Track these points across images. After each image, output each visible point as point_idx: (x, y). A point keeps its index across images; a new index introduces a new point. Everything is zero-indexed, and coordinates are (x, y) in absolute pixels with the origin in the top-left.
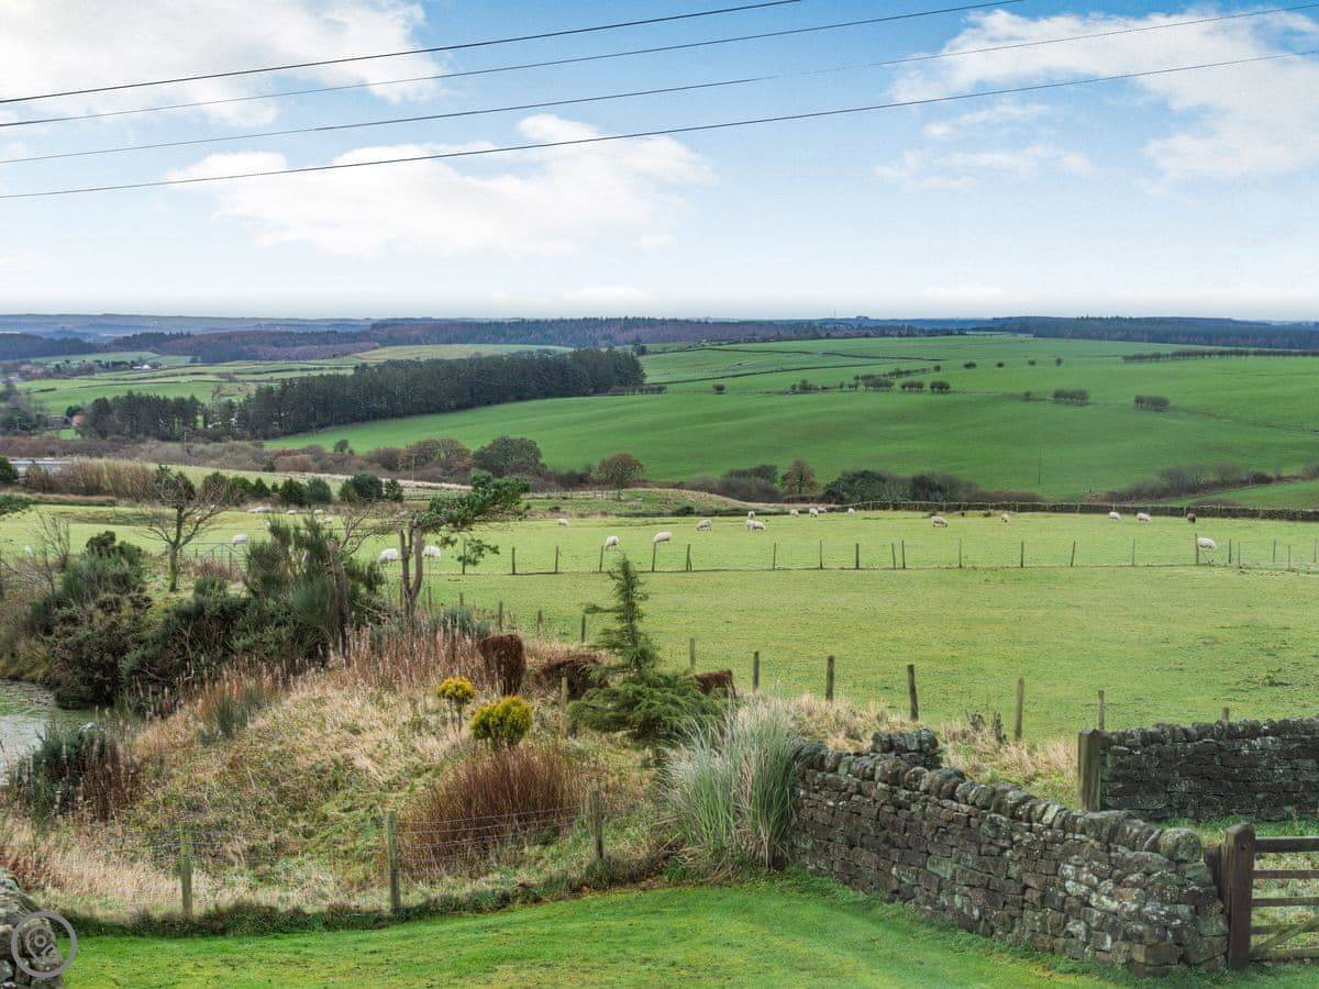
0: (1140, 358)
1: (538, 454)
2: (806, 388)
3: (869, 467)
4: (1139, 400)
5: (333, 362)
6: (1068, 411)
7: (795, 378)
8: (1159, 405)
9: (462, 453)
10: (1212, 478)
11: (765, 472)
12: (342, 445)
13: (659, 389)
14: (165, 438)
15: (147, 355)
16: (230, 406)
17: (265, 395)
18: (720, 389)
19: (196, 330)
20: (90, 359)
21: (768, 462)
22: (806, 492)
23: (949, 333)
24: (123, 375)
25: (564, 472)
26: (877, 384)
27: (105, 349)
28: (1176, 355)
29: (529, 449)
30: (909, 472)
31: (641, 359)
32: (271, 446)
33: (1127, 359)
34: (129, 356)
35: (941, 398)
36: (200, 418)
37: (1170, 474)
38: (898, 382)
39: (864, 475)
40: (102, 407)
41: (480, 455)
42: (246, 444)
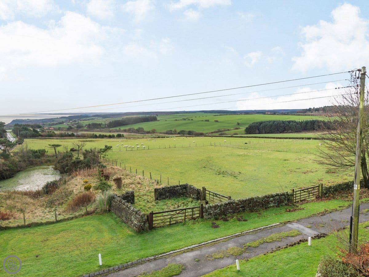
0: (215, 116)
1: (143, 129)
2: (176, 120)
3: (183, 130)
4: (215, 121)
5: (120, 118)
6: (207, 122)
7: (175, 119)
8: (217, 121)
9: (134, 129)
10: (223, 130)
11: (171, 131)
12: (120, 129)
13: (159, 121)
14: (98, 128)
15: (96, 117)
16: (106, 124)
17: (110, 123)
18: (166, 120)
19: (103, 114)
20: (89, 118)
21: (171, 129)
22: (176, 133)
23: (194, 113)
24: (93, 120)
25: (147, 131)
26: (184, 119)
27: (91, 117)
28: (219, 115)
29: (142, 129)
30: (188, 130)
31: (157, 117)
32: (111, 129)
33: (214, 116)
34: (95, 118)
35: (192, 121)
36: (102, 126)
37: (218, 130)
38: (187, 119)
39: (182, 131)
40: (89, 125)
41: (137, 129)
42: (108, 129)
